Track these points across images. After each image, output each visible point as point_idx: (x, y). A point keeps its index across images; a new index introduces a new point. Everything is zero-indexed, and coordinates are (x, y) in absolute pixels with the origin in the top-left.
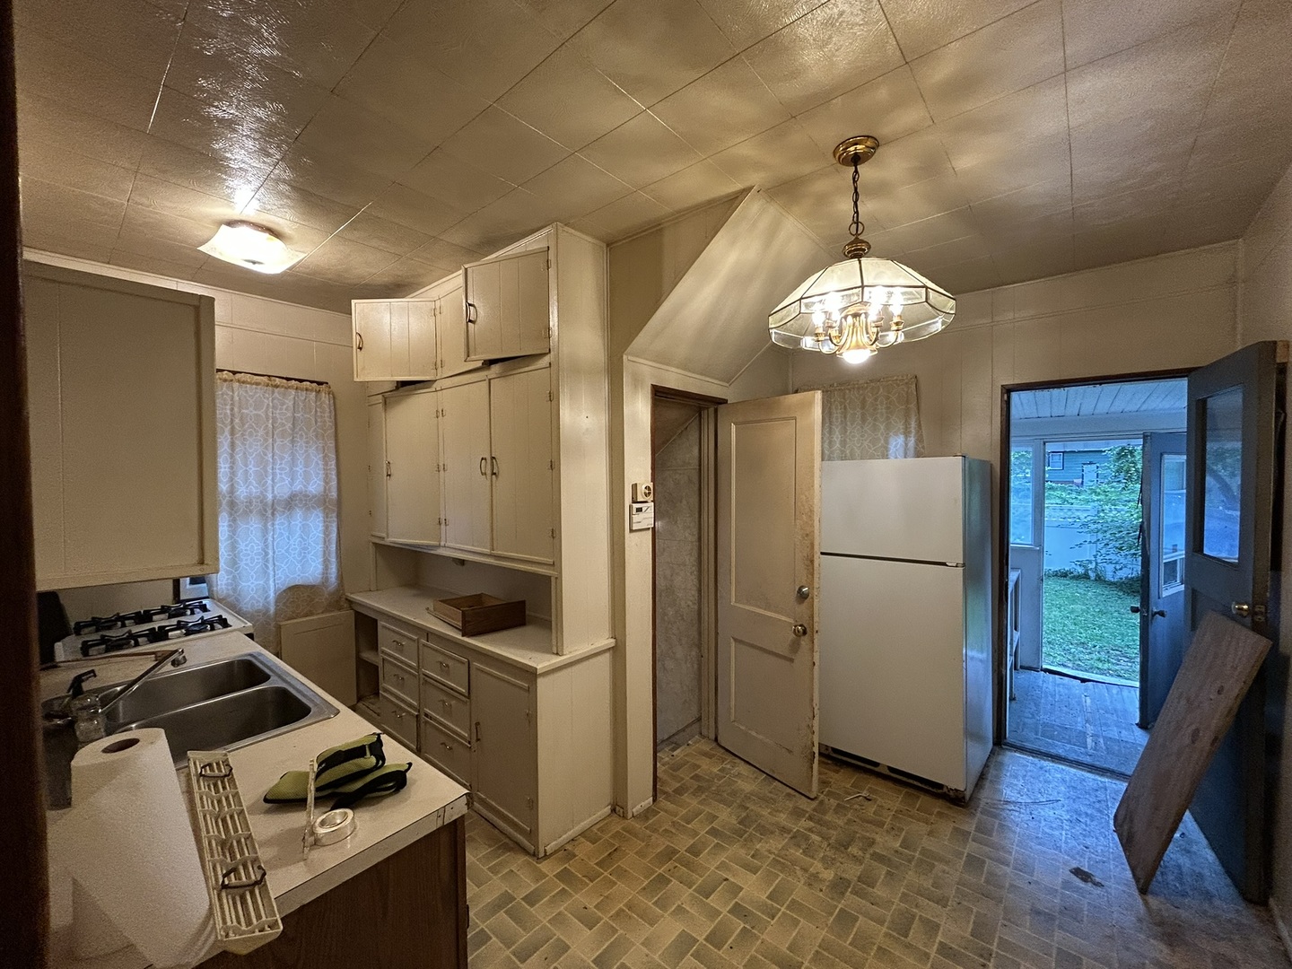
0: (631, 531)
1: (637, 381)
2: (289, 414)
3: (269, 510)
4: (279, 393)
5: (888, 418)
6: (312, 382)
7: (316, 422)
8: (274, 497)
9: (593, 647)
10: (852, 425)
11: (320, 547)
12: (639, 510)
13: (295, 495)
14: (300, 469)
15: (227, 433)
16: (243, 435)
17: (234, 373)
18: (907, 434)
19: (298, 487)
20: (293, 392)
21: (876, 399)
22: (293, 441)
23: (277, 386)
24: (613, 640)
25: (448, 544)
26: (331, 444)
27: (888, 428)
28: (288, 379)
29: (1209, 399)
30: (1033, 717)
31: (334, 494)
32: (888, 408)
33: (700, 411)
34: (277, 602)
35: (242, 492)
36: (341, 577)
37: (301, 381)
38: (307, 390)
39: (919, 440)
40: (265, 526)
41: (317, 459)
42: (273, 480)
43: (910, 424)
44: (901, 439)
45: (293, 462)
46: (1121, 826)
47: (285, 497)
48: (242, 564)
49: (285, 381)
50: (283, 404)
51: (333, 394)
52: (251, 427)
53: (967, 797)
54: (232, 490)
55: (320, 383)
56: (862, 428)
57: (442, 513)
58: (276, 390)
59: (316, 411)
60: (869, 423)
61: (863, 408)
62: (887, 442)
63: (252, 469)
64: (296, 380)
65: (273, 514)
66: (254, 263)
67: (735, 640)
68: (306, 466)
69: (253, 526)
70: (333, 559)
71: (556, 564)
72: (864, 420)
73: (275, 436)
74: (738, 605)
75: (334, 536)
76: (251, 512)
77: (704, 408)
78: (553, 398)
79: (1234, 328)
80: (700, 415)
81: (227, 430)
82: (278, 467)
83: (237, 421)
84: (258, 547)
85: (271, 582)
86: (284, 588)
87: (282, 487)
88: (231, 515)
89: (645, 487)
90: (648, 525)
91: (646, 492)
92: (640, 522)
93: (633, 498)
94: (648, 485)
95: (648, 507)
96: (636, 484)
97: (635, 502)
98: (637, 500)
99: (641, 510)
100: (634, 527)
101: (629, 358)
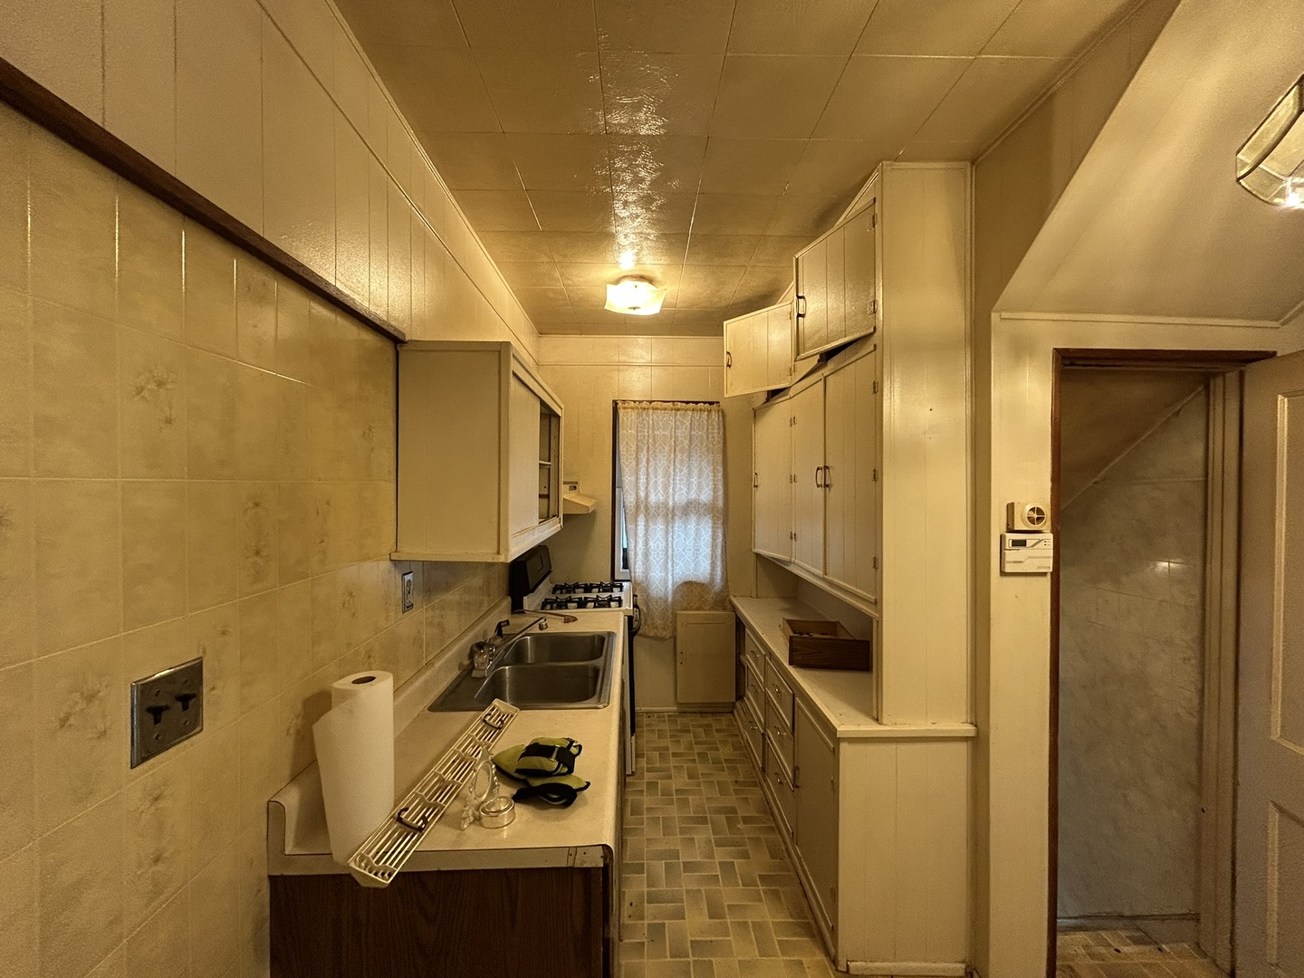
0: (1003, 573)
1: (1021, 349)
2: (687, 433)
3: (670, 514)
4: (680, 415)
6: (705, 403)
7: (708, 437)
8: (675, 503)
9: (933, 727)
11: (708, 551)
12: (1017, 543)
13: (691, 503)
14: (694, 480)
15: (645, 451)
16: (654, 451)
17: (651, 402)
19: (693, 496)
20: (690, 413)
22: (689, 456)
23: (678, 410)
24: (972, 728)
25: (797, 561)
26: (719, 457)
28: (687, 403)
31: (720, 503)
33: (1206, 380)
34: (675, 593)
35: (653, 499)
36: (726, 579)
37: (697, 403)
38: (701, 410)
40: (667, 527)
41: (708, 471)
42: (673, 489)
45: (690, 474)
47: (683, 504)
48: (651, 557)
49: (684, 404)
50: (682, 425)
51: (723, 412)
52: (660, 445)
54: (647, 496)
55: (711, 403)
57: (793, 528)
58: (678, 413)
59: (708, 429)
63: (660, 480)
64: (693, 402)
65: (672, 519)
66: (634, 308)
67: (1281, 810)
68: (699, 478)
69: (658, 527)
70: (719, 563)
71: (877, 603)
73: (677, 452)
74: (1285, 743)
75: (720, 540)
76: (658, 515)
77: (1215, 375)
78: (877, 389)
80: (1207, 388)
81: (645, 449)
82: (678, 478)
83: (651, 440)
84: (662, 545)
85: (670, 577)
86: (681, 582)
87: (680, 496)
88: (646, 517)
89: (1033, 510)
90: (1039, 567)
91: (1036, 516)
92: (1020, 562)
93: (1008, 525)
94: (1036, 506)
95: (1040, 541)
96: (1013, 504)
97: (1011, 530)
98: (1016, 529)
99: (1023, 543)
100: (1008, 569)
101: (1004, 315)
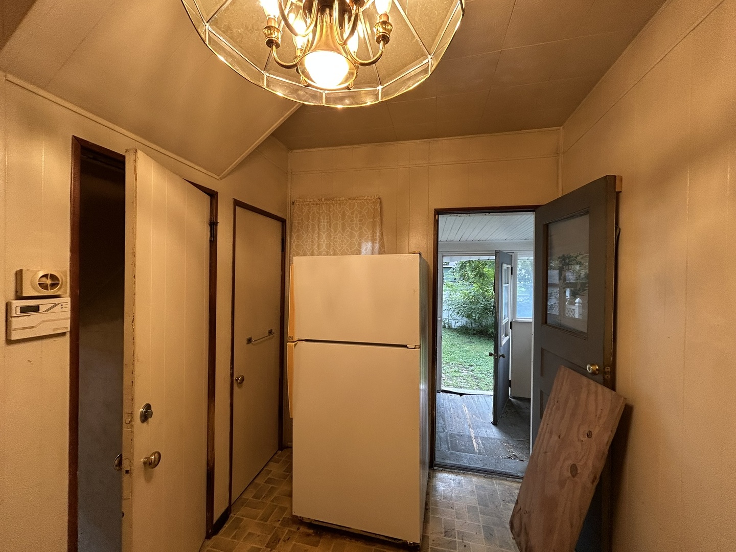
0: (10, 341)
5: (360, 228)
10: (335, 232)
12: (27, 310)
18: (373, 241)
21: (352, 213)
27: (360, 236)
29: (550, 225)
30: (444, 431)
32: (360, 220)
39: (382, 245)
43: (376, 233)
44: (369, 245)
46: (519, 535)
53: (420, 545)
56: (342, 235)
60: (348, 231)
61: (343, 219)
62: (360, 245)
72: (343, 229)
79: (557, 183)
89: (46, 276)
90: (54, 330)
91: (49, 282)
92: (32, 327)
93: (17, 292)
94: (49, 273)
95: (56, 305)
96: (21, 271)
97: (19, 297)
98: (24, 295)
99: (36, 309)
100: (15, 336)
101: (10, 77)
